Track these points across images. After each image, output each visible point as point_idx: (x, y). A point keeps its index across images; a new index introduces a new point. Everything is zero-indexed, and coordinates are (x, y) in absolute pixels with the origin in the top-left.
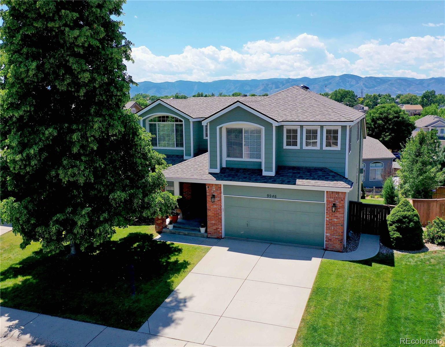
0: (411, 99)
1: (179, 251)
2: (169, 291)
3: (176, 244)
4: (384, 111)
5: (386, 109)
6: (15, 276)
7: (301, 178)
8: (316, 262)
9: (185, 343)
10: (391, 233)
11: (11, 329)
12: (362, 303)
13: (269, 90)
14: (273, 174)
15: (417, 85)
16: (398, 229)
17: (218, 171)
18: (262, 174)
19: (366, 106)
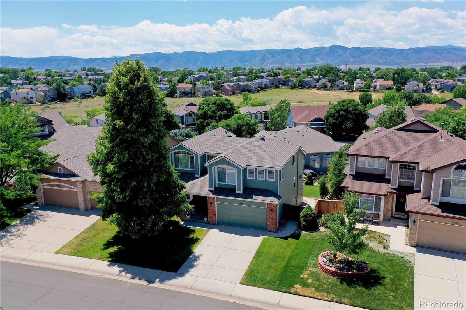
0: (385, 75)
1: (194, 231)
2: (191, 253)
3: (192, 227)
4: (345, 105)
5: (346, 103)
6: (113, 246)
7: (256, 195)
8: (262, 237)
9: (197, 277)
10: (301, 222)
11: (121, 272)
12: (276, 259)
13: (267, 59)
14: (241, 192)
15: (397, 54)
16: (305, 220)
17: (213, 189)
18: (236, 192)
19: (346, 81)
